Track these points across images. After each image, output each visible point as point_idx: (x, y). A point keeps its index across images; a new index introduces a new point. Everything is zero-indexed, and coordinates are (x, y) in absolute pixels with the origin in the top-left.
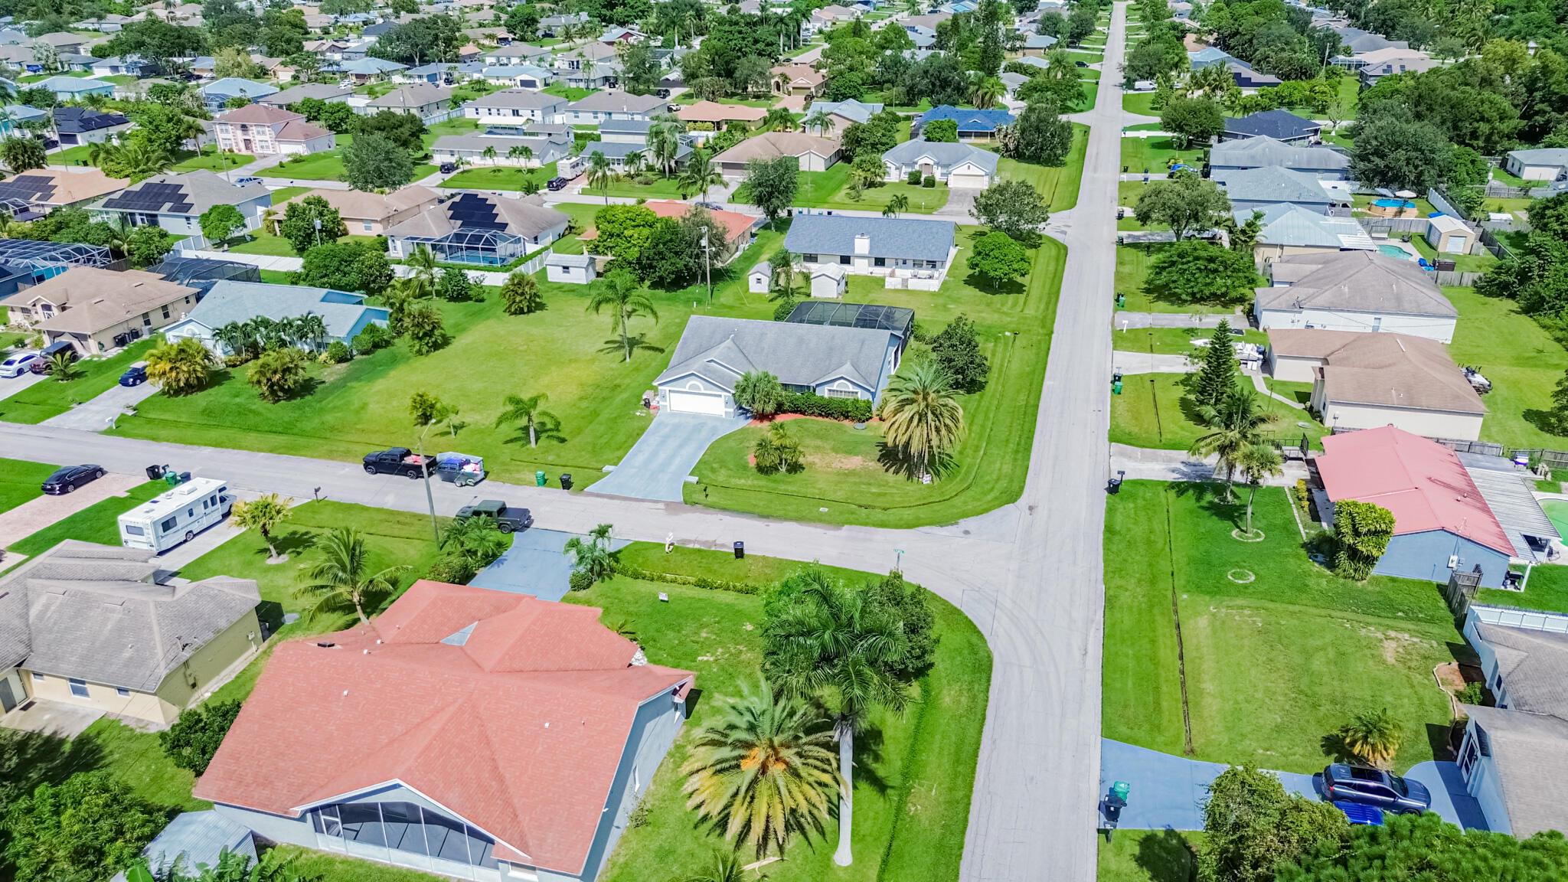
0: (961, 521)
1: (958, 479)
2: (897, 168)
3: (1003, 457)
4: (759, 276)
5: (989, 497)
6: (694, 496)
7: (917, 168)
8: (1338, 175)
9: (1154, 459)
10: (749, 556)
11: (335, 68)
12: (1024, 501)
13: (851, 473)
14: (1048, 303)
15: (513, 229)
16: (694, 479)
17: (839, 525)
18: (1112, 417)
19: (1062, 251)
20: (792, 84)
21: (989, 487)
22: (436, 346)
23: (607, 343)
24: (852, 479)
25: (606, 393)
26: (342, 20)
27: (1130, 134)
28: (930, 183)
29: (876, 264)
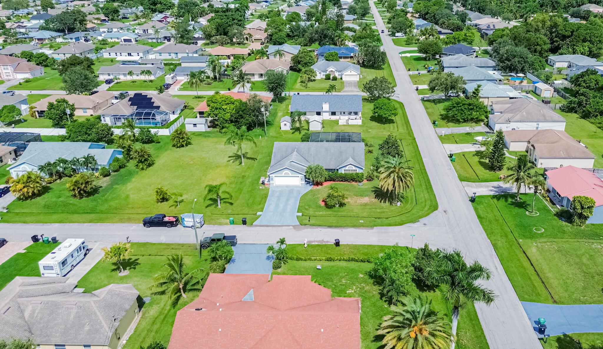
0: (420, 220)
1: (409, 203)
2: (319, 73)
3: (423, 192)
4: (285, 123)
5: (426, 209)
6: (303, 221)
7: (328, 73)
8: (492, 69)
9: (481, 187)
10: (341, 245)
11: (26, 36)
12: (440, 208)
13: (366, 205)
14: (407, 126)
15: (163, 108)
16: (300, 214)
17: (372, 227)
18: (456, 171)
19: (401, 105)
20: (253, 38)
21: (423, 205)
22: (150, 165)
23: (229, 157)
24: (368, 207)
25: (241, 180)
26: (16, 13)
27: (403, 55)
28: (335, 79)
29: (332, 114)
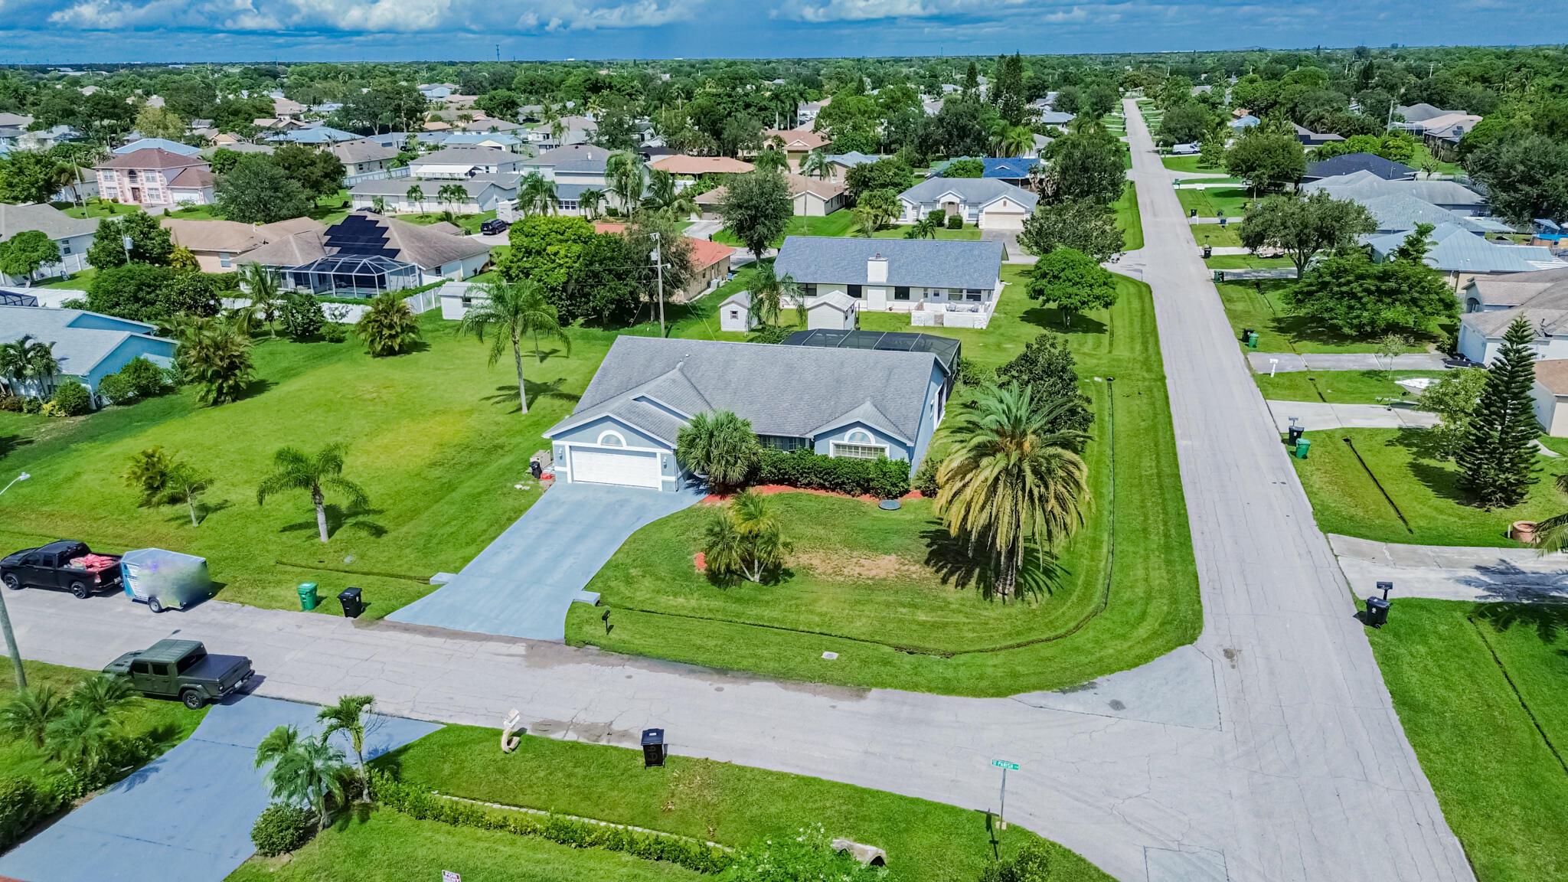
0: (1099, 680)
1: (1074, 598)
2: (914, 208)
3: (1146, 558)
4: (734, 307)
6: (586, 628)
7: (939, 207)
8: (1470, 212)
9: (1421, 562)
10: (676, 760)
11: (282, 137)
12: (1208, 637)
13: (876, 586)
14: (1145, 343)
15: (406, 256)
16: (592, 597)
17: (860, 689)
18: (1310, 494)
19: (1144, 289)
20: (787, 147)
21: (1136, 611)
22: (238, 393)
23: (500, 389)
24: (882, 597)
25: (477, 457)
27: (1183, 186)
28: (957, 223)
29: (897, 297)
